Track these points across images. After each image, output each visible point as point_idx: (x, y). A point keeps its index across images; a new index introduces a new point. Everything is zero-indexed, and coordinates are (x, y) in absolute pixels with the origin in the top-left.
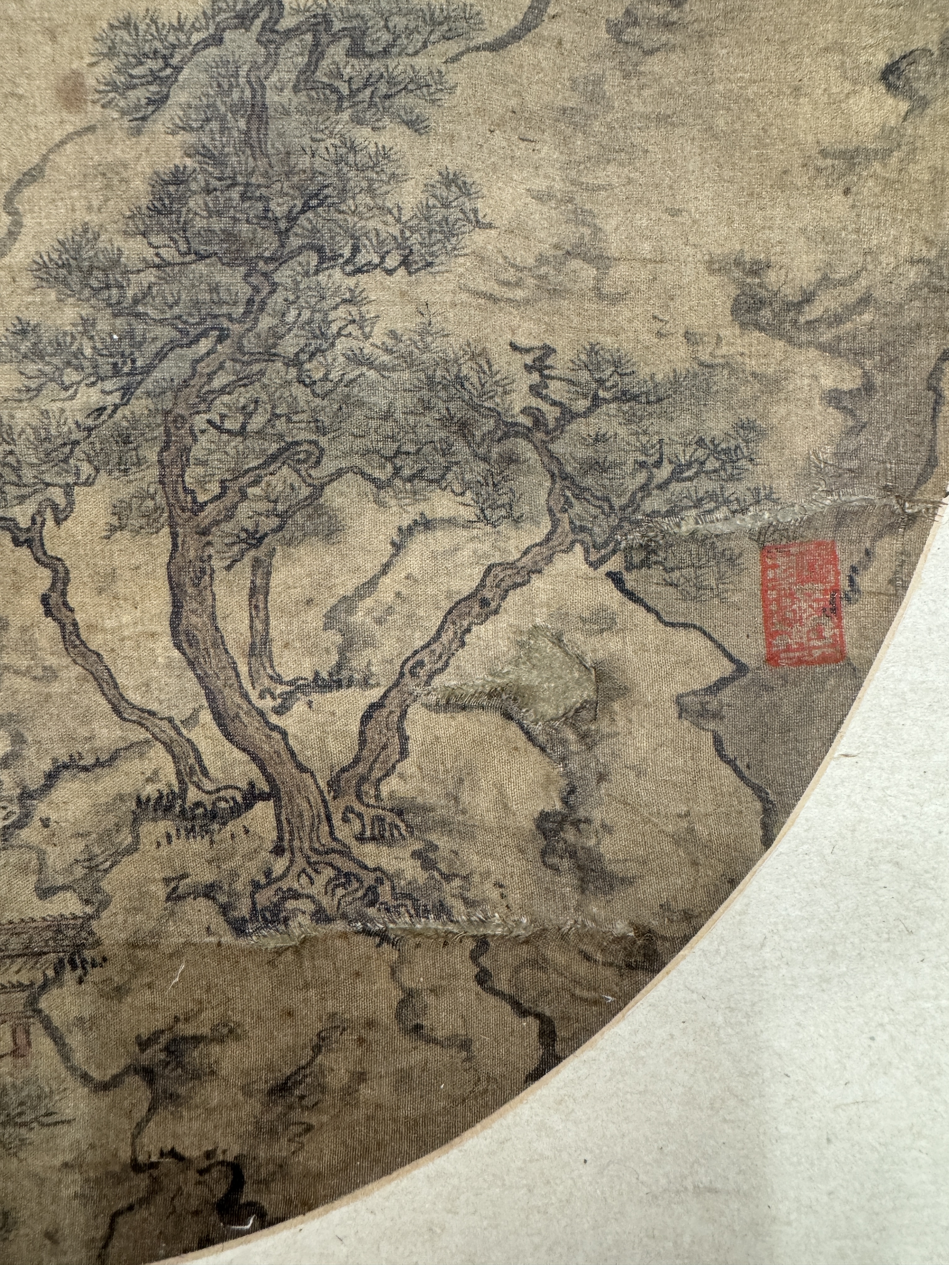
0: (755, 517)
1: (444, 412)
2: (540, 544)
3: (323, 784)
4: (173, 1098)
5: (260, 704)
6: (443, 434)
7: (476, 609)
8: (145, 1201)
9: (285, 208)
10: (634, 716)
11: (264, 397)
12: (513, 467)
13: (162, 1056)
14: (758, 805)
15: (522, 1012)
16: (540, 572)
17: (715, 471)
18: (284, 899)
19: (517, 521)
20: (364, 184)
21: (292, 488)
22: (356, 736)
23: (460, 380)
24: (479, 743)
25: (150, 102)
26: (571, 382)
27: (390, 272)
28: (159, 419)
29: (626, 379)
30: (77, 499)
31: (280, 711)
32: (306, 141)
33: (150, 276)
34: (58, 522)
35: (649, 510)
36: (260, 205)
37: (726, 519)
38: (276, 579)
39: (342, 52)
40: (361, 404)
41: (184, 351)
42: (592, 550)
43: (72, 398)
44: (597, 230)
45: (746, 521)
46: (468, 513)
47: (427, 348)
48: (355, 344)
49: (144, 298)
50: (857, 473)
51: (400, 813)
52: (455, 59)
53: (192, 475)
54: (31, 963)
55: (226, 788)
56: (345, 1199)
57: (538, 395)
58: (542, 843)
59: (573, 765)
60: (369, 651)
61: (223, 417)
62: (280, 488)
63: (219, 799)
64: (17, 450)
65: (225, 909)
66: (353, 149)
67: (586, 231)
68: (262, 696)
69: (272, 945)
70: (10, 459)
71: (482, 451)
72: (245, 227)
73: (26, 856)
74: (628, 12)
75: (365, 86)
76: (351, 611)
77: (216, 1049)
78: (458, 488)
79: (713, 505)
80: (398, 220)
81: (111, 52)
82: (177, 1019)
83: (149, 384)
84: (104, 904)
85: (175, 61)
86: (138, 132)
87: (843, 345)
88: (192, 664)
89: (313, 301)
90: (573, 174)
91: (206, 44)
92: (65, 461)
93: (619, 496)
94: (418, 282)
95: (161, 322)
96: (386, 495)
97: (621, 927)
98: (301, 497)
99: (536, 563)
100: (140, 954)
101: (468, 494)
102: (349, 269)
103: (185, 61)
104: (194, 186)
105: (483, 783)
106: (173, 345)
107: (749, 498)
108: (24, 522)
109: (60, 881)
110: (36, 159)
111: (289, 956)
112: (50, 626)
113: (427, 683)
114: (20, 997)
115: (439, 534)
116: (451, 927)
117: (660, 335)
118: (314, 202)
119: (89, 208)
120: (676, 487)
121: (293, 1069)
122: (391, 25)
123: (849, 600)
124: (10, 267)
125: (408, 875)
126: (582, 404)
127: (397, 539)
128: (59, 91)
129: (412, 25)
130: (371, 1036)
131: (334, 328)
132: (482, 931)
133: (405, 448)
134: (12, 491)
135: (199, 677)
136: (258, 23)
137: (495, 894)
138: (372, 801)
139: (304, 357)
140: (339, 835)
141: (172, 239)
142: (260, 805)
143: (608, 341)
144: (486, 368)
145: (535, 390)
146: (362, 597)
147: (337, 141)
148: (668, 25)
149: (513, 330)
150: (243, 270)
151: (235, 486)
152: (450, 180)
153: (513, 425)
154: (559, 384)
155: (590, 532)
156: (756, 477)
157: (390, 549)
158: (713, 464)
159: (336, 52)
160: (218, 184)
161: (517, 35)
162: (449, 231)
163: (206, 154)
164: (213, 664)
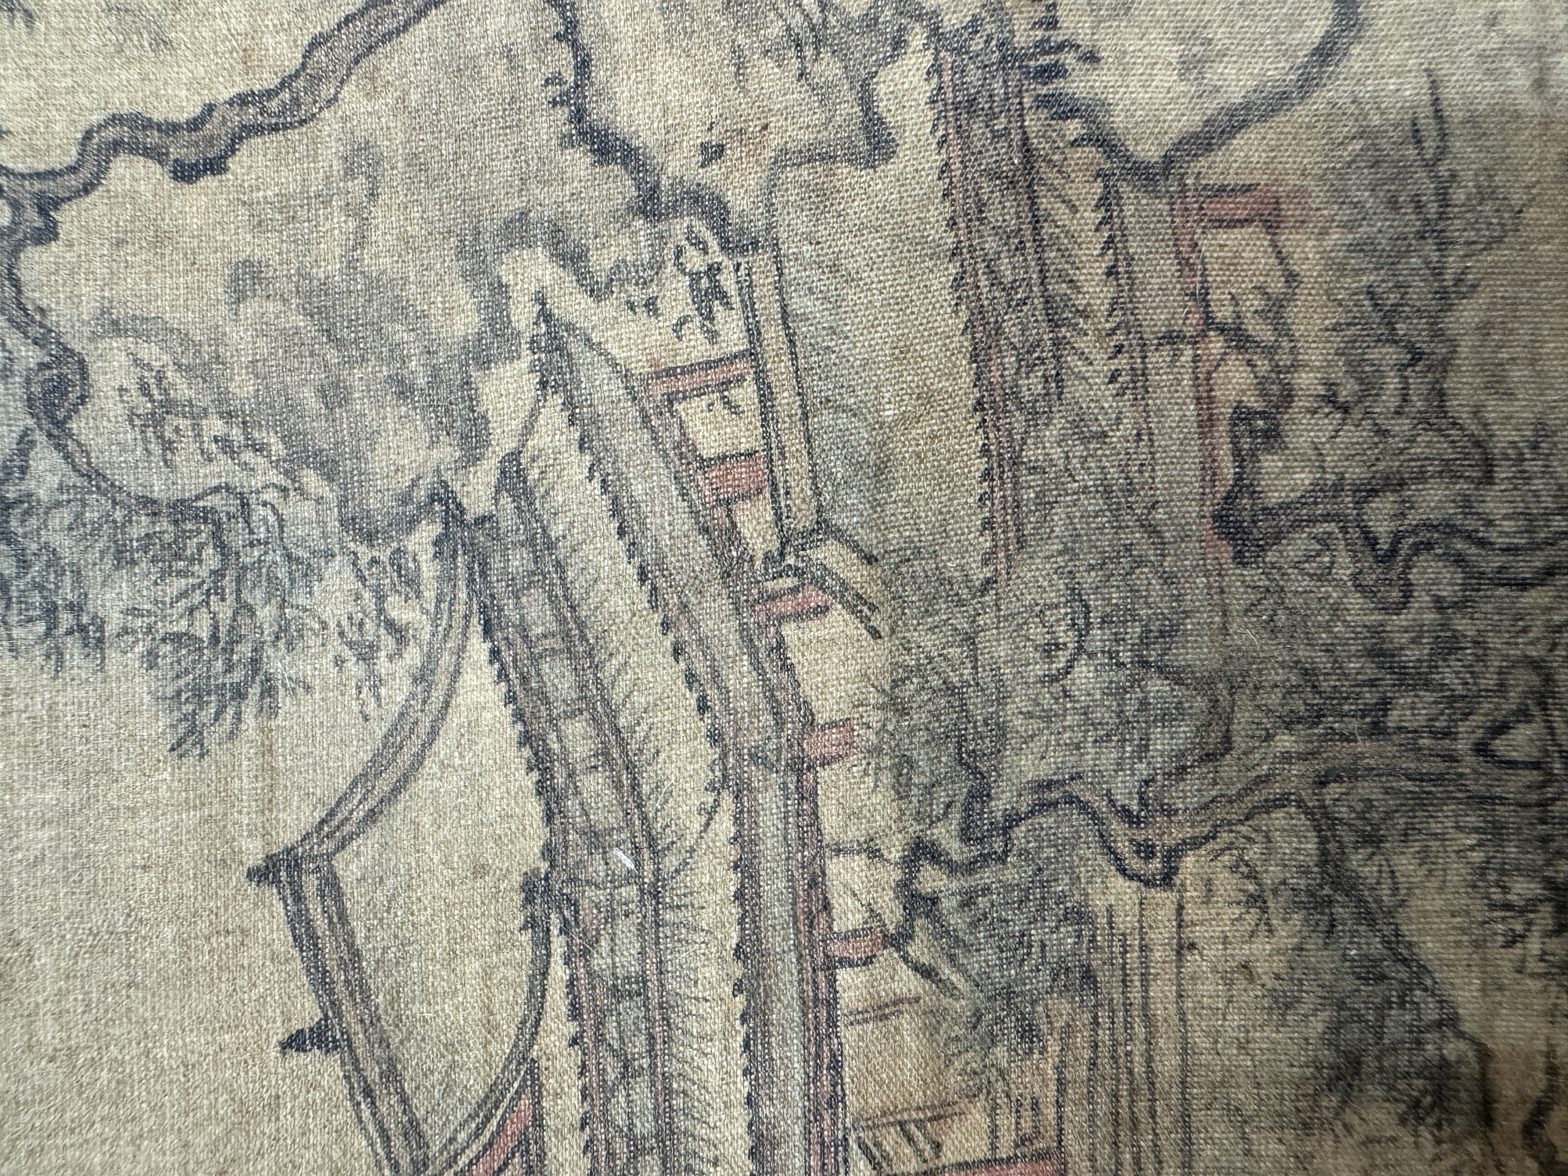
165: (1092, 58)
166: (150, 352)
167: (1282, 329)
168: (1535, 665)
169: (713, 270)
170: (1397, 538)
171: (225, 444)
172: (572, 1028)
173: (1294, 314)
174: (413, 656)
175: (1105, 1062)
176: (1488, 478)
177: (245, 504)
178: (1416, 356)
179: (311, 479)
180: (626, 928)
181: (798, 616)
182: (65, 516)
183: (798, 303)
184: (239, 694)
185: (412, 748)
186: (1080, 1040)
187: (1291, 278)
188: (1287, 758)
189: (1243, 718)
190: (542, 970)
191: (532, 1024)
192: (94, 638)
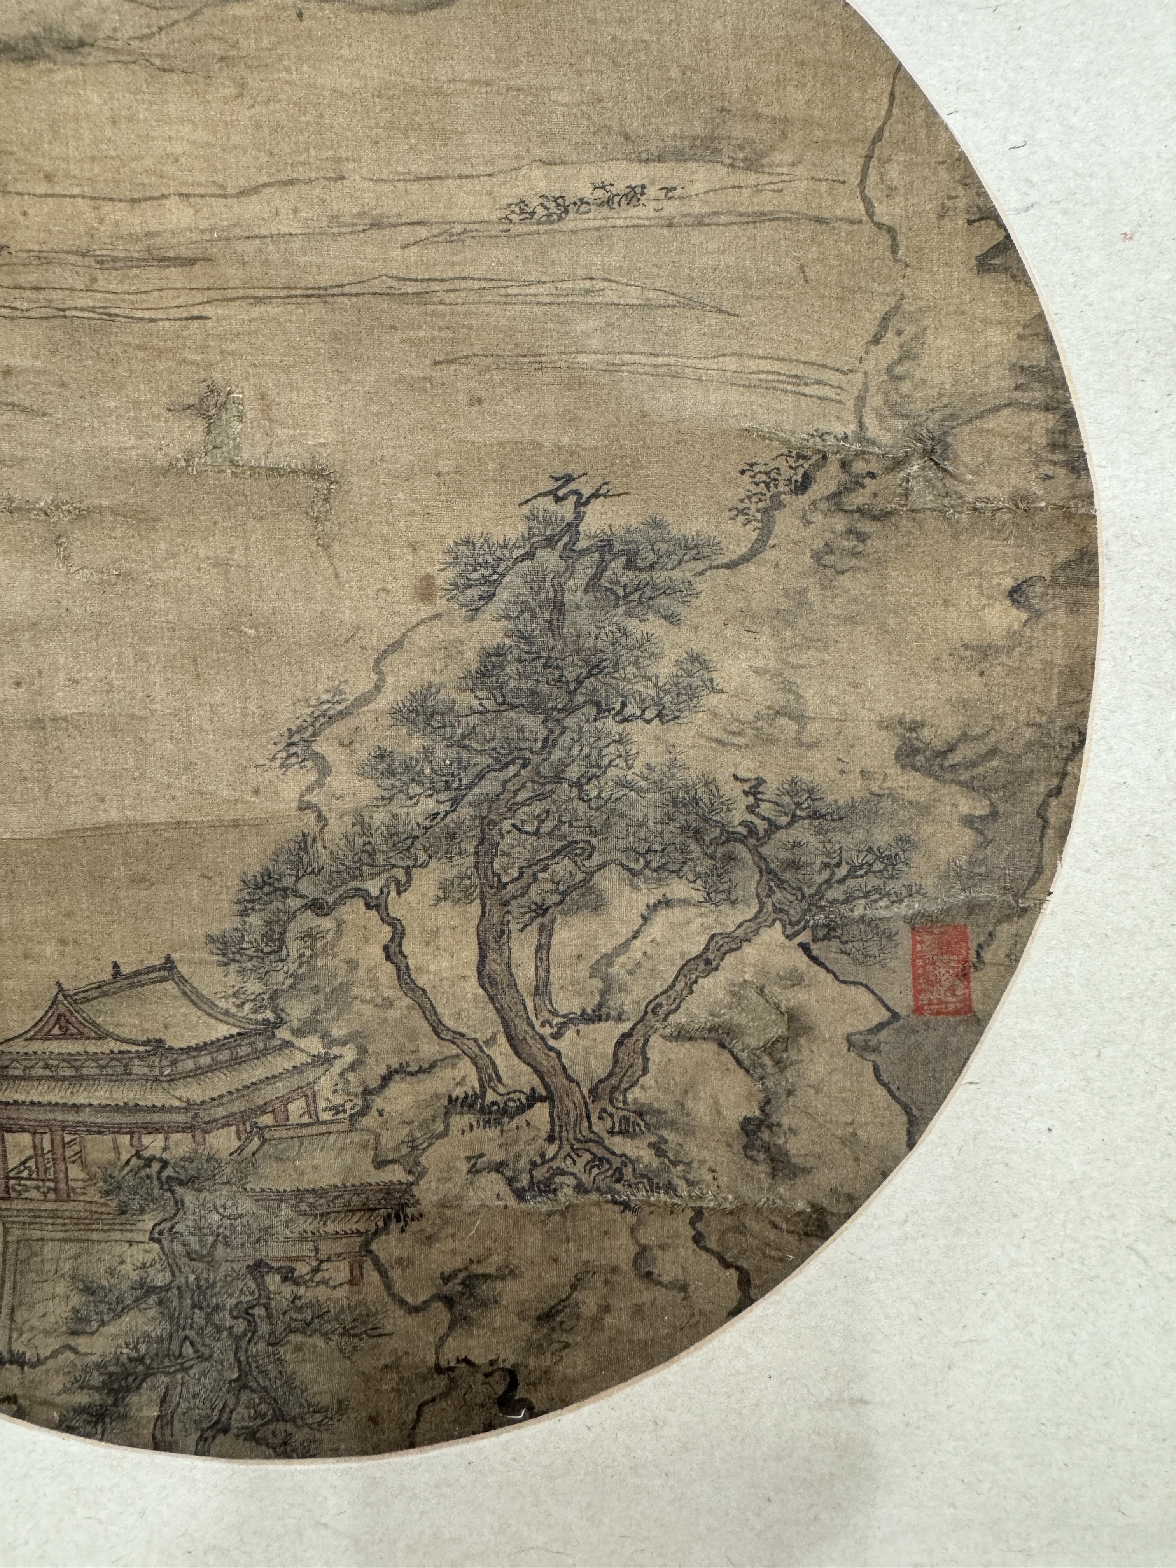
0: (908, 906)
1: (683, 822)
2: (751, 921)
3: (585, 1091)
4: (466, 1319)
5: (541, 1031)
6: (682, 838)
7: (702, 966)
8: (445, 1395)
9: (574, 674)
10: (815, 1048)
11: (553, 808)
12: (733, 863)
13: (460, 1288)
14: (905, 1118)
15: (726, 1264)
16: (749, 941)
17: (880, 871)
18: (554, 1175)
19: (734, 903)
20: (632, 659)
21: (571, 874)
22: (611, 1057)
23: (696, 801)
24: (700, 1065)
25: (482, 598)
26: (777, 804)
27: (648, 722)
28: (477, 823)
29: (817, 803)
30: (414, 877)
31: (556, 1036)
32: (592, 628)
33: (474, 720)
34: (399, 893)
35: (831, 898)
36: (557, 672)
37: (887, 907)
38: (556, 939)
39: (620, 566)
40: (623, 816)
41: (497, 774)
42: (788, 926)
43: (415, 805)
44: (799, 696)
45: (903, 909)
46: (698, 896)
47: (673, 777)
48: (621, 772)
49: (470, 735)
50: (985, 877)
51: (641, 1115)
52: (701, 573)
53: (499, 863)
54: (367, 1215)
55: (515, 1092)
56: (593, 1398)
57: (752, 812)
58: (745, 1140)
59: (770, 1083)
60: (623, 994)
61: (523, 822)
62: (562, 873)
63: (509, 1100)
64: (373, 841)
65: (510, 1181)
66: (625, 634)
67: (791, 697)
68: (543, 1025)
69: (544, 1208)
70: (368, 847)
71: (709, 851)
72: (545, 687)
73: (366, 1137)
74: (826, 544)
75: (636, 590)
76: (610, 965)
77: (499, 1285)
78: (691, 877)
79: (877, 896)
80: (656, 685)
81: (455, 562)
82: (471, 1261)
83: (470, 797)
84: (421, 1175)
85: (500, 570)
86: (472, 619)
87: (976, 783)
88: (491, 999)
89: (592, 740)
90: (784, 656)
91: (523, 558)
92: (408, 850)
93: (809, 887)
94: (668, 730)
95: (481, 752)
96: (639, 882)
97: (801, 1205)
98: (577, 880)
99: (746, 934)
100: (448, 1212)
101: (699, 882)
102: (618, 718)
103: (508, 569)
104: (510, 658)
105: (702, 1094)
106: (489, 769)
107: (904, 892)
108: (374, 892)
109: (391, 1156)
110: (398, 635)
111: (557, 1217)
112: (389, 968)
113: (665, 1020)
114: (359, 1240)
115: (676, 910)
116: (676, 1200)
117: (842, 772)
118: (596, 671)
119: (434, 671)
120: (851, 882)
121: (556, 1301)
122: (656, 548)
123: (976, 968)
124: (375, 712)
125: (646, 1160)
126: (784, 820)
127: (645, 913)
128: (416, 588)
129: (671, 549)
130: (615, 1278)
131: (606, 761)
132: (698, 1204)
133: (654, 848)
134: (366, 870)
135: (497, 1009)
136: (561, 544)
137: (709, 1177)
138: (620, 1105)
139: (583, 781)
140: (595, 1128)
141: (492, 694)
142: (538, 1105)
143: (805, 776)
144: (715, 792)
145: (750, 809)
146: (618, 956)
147: (614, 629)
148: (855, 554)
149: (736, 766)
150: (542, 717)
151: (529, 872)
152: (694, 658)
153: (733, 833)
154: (768, 805)
155: (787, 913)
156: (910, 876)
157: (639, 921)
158: (878, 866)
159: (616, 566)
160: (527, 656)
161: (745, 559)
162: (692, 694)
163: (521, 636)
164: (507, 999)
165: (403, 1230)
166: (331, 934)
167: (318, 1284)
168: (211, 1356)
169: (345, 1111)
170: (253, 1316)
171: (302, 956)
172: (116, 1051)
173: (322, 1288)
174: (234, 1010)
175: (96, 1216)
176: (269, 1344)
177: (283, 960)
178: (308, 1325)
179: (290, 981)
180: (145, 1070)
181: (238, 1132)
182: (281, 907)
183: (332, 1137)
184: (224, 955)
185: (205, 1007)
186: (103, 1209)
187: (335, 1287)
188: (187, 1278)
189: (200, 1265)
190: (135, 1043)
191: (118, 1039)
192: (243, 914)
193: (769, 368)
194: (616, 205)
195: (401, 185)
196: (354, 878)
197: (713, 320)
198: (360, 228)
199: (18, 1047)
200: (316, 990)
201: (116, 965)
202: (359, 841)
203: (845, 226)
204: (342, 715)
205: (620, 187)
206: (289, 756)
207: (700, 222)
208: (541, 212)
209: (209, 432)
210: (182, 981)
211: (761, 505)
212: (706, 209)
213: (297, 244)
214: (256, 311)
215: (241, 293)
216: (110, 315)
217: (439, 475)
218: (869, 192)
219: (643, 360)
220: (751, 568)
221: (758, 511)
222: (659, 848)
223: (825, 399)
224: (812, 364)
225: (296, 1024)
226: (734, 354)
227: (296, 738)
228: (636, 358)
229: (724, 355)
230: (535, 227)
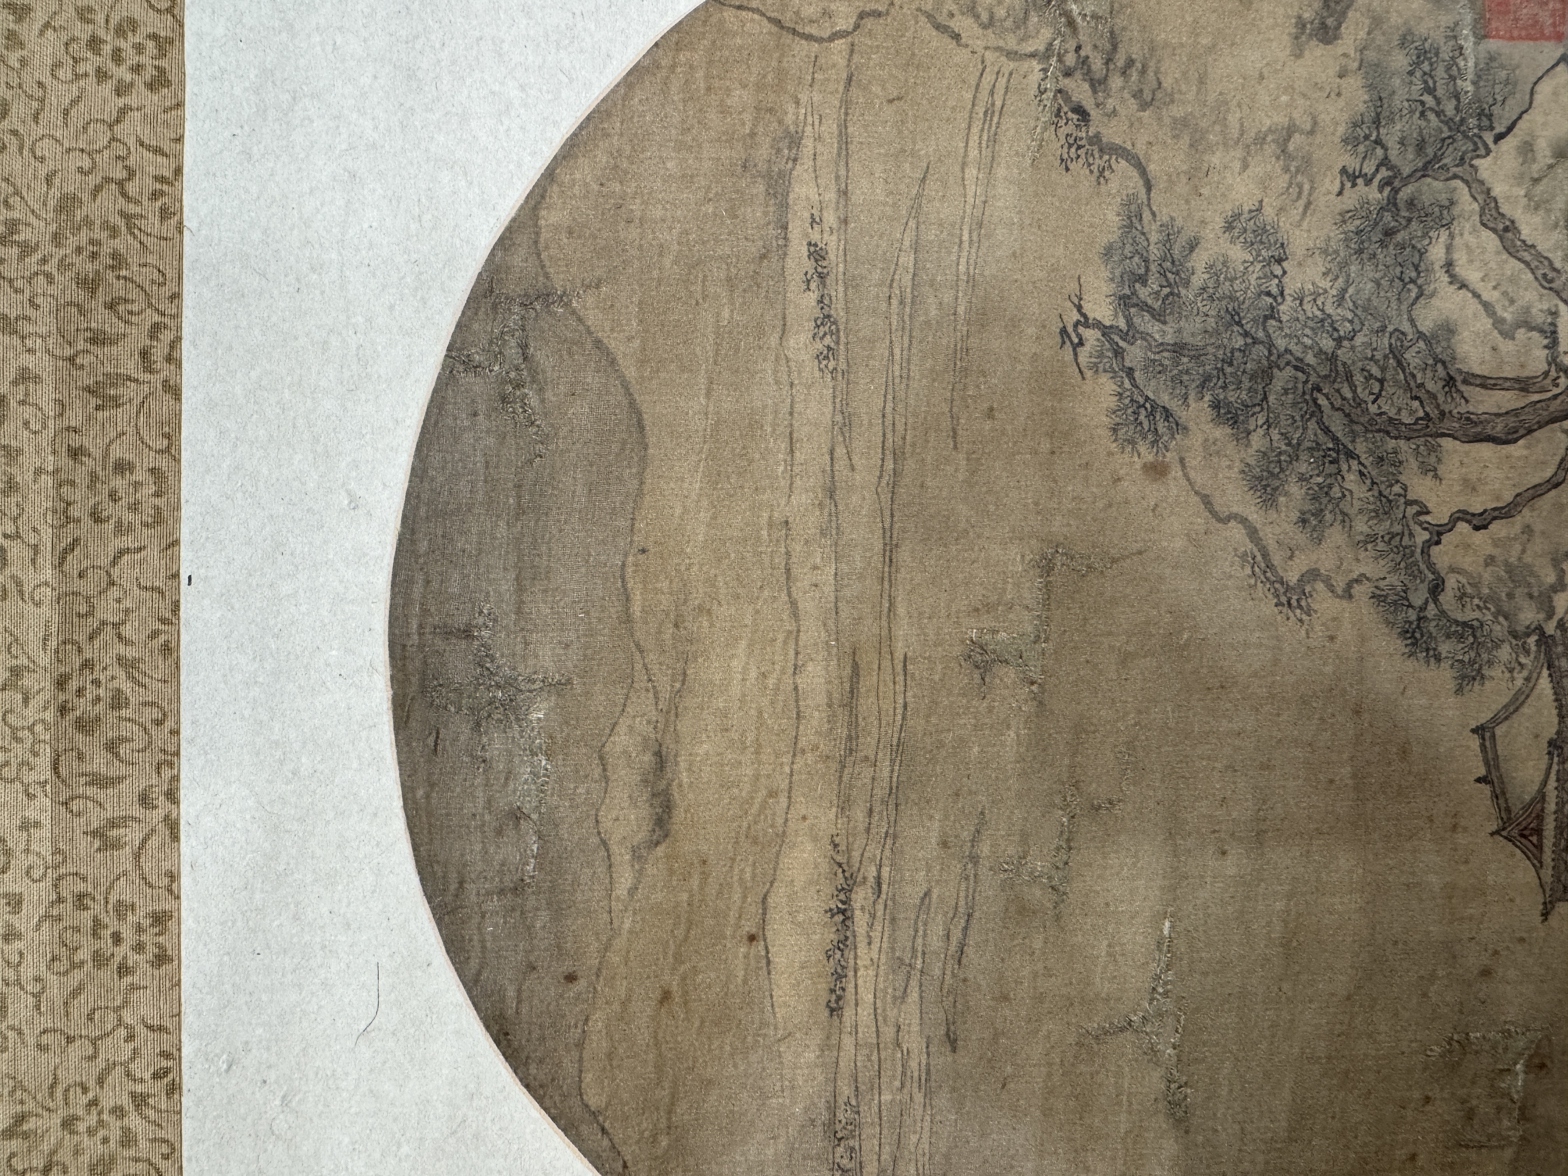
0: (1466, 40)
1: (1377, 245)
2: (1470, 187)
6: (1391, 247)
7: (1510, 235)
9: (1239, 338)
11: (1360, 364)
12: (1416, 202)
16: (1489, 190)
17: (1431, 64)
19: (1452, 203)
20: (1227, 283)
21: (1419, 352)
23: (1358, 232)
25: (1167, 419)
26: (1364, 158)
27: (1285, 272)
28: (1370, 435)
29: (1366, 120)
30: (1414, 497)
32: (1198, 319)
33: (1275, 434)
34: (1428, 513)
35: (1454, 112)
36: (1237, 354)
37: (1465, 59)
38: (1477, 370)
39: (1143, 289)
40: (1369, 300)
41: (1325, 417)
42: (1478, 153)
43: (1351, 492)
44: (1270, 130)
45: (1468, 46)
46: (1444, 235)
47: (1336, 252)
48: (1330, 300)
49: (1287, 438)
52: (1154, 214)
53: (1406, 418)
57: (1371, 180)
60: (1534, 311)
61: (1371, 394)
62: (1418, 361)
64: (1381, 533)
66: (1204, 289)
67: (1269, 138)
68: (1557, 385)
70: (1386, 538)
71: (1404, 222)
72: (1249, 366)
74: (1134, 96)
75: (1165, 276)
76: (1503, 321)
78: (1426, 242)
79: (1454, 68)
80: (1252, 263)
81: (1132, 442)
83: (1346, 441)
85: (1141, 400)
86: (1185, 428)
88: (1530, 431)
89: (1299, 326)
90: (1231, 143)
91: (1132, 379)
92: (1390, 501)
93: (1442, 132)
94: (1293, 254)
95: (1305, 429)
96: (1428, 290)
98: (1424, 347)
99: (1482, 192)
101: (1431, 234)
102: (1279, 299)
103: (1142, 394)
104: (1222, 397)
106: (1320, 422)
107: (1452, 43)
108: (1426, 536)
110: (1197, 499)
112: (1494, 526)
113: (1558, 272)
115: (1456, 256)
117: (1339, 94)
118: (1237, 318)
119: (1229, 467)
120: (1440, 92)
122: (1129, 255)
124: (1264, 524)
127: (1457, 286)
128: (1155, 480)
129: (1131, 241)
131: (1318, 313)
133: (1398, 274)
134: (1406, 541)
135: (1540, 427)
136: (1122, 344)
139: (1336, 335)
141: (1252, 415)
143: (1341, 130)
144: (1350, 214)
145: (1368, 182)
146: (1494, 313)
147: (1200, 299)
148: (1143, 72)
149: (1329, 193)
150: (1275, 370)
151: (1415, 390)
152: (1229, 227)
153: (1388, 200)
154: (1365, 166)
155: (1465, 153)
156: (1438, 37)
157: (1463, 291)
158: (1426, 67)
159: (1143, 293)
160: (1221, 381)
161: (1143, 172)
162: (1261, 231)
163: (1202, 385)
164: (1530, 418)
166: (1460, 578)
171: (1478, 607)
172: (1555, 784)
174: (1525, 673)
177: (1482, 625)
182: (1434, 623)
184: (1474, 679)
185: (1522, 699)
190: (1550, 767)
191: (1545, 783)
192: (1438, 659)
193: (976, 138)
194: (825, 271)
195: (797, 469)
196: (1412, 554)
197: (932, 187)
198: (833, 509)
199: (1547, 874)
200: (1510, 596)
201: (1479, 780)
202: (1381, 546)
203: (856, 58)
204: (1265, 555)
205: (809, 265)
206: (1300, 607)
207: (844, 193)
208: (828, 340)
209: (1007, 662)
210: (1496, 720)
211: (1097, 156)
212: (833, 187)
213: (845, 568)
214: (901, 610)
215: (884, 623)
216: (898, 746)
217: (1053, 453)
218: (826, 34)
219: (965, 254)
220: (1152, 168)
221: (1101, 157)
222: (1399, 269)
223: (1007, 88)
224: (975, 97)
225: (1542, 616)
226: (963, 170)
227: (1284, 599)
228: (963, 261)
229: (963, 179)
230: (842, 347)
